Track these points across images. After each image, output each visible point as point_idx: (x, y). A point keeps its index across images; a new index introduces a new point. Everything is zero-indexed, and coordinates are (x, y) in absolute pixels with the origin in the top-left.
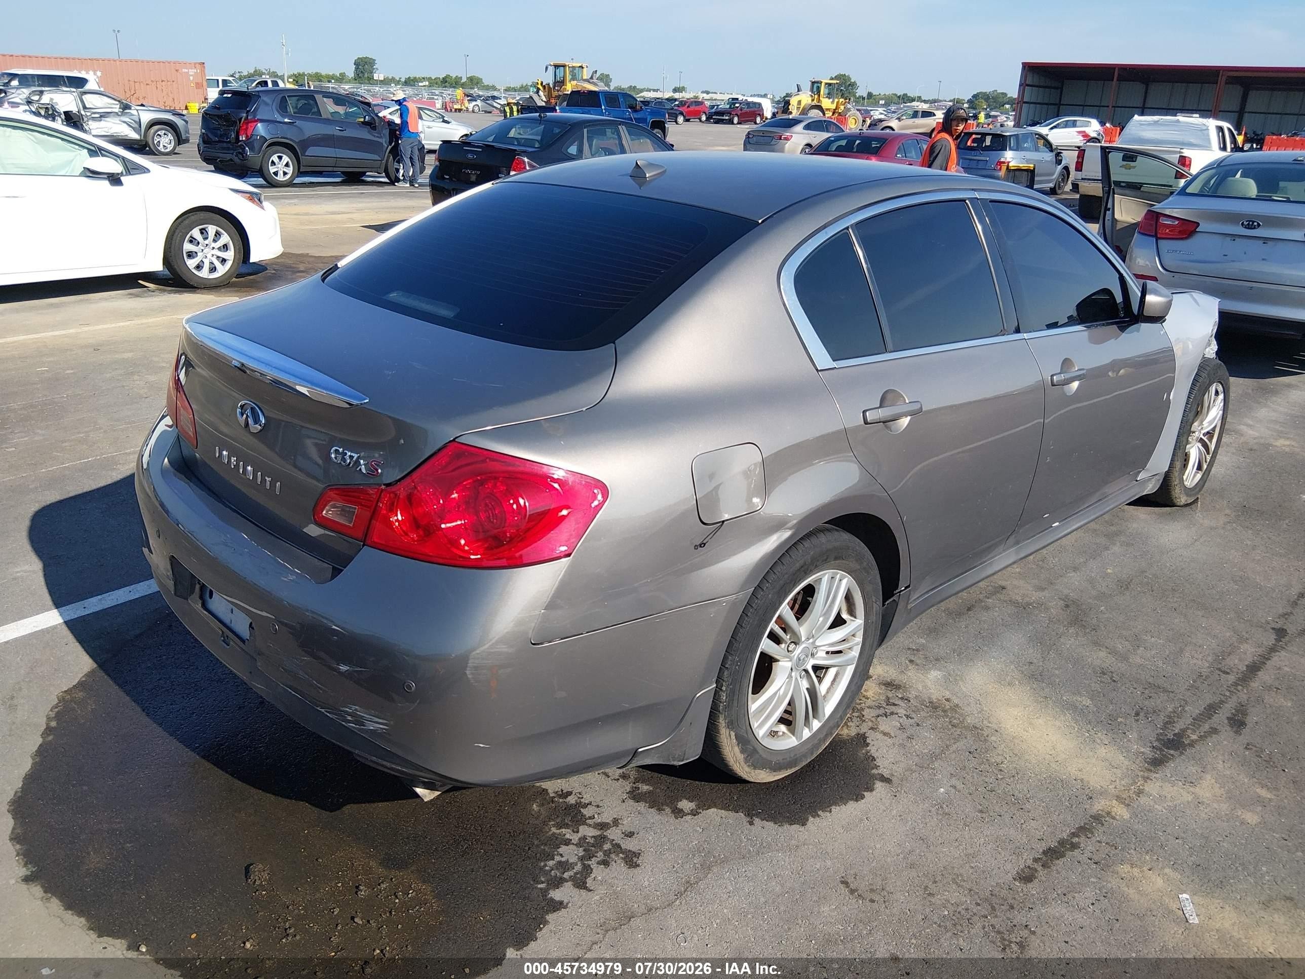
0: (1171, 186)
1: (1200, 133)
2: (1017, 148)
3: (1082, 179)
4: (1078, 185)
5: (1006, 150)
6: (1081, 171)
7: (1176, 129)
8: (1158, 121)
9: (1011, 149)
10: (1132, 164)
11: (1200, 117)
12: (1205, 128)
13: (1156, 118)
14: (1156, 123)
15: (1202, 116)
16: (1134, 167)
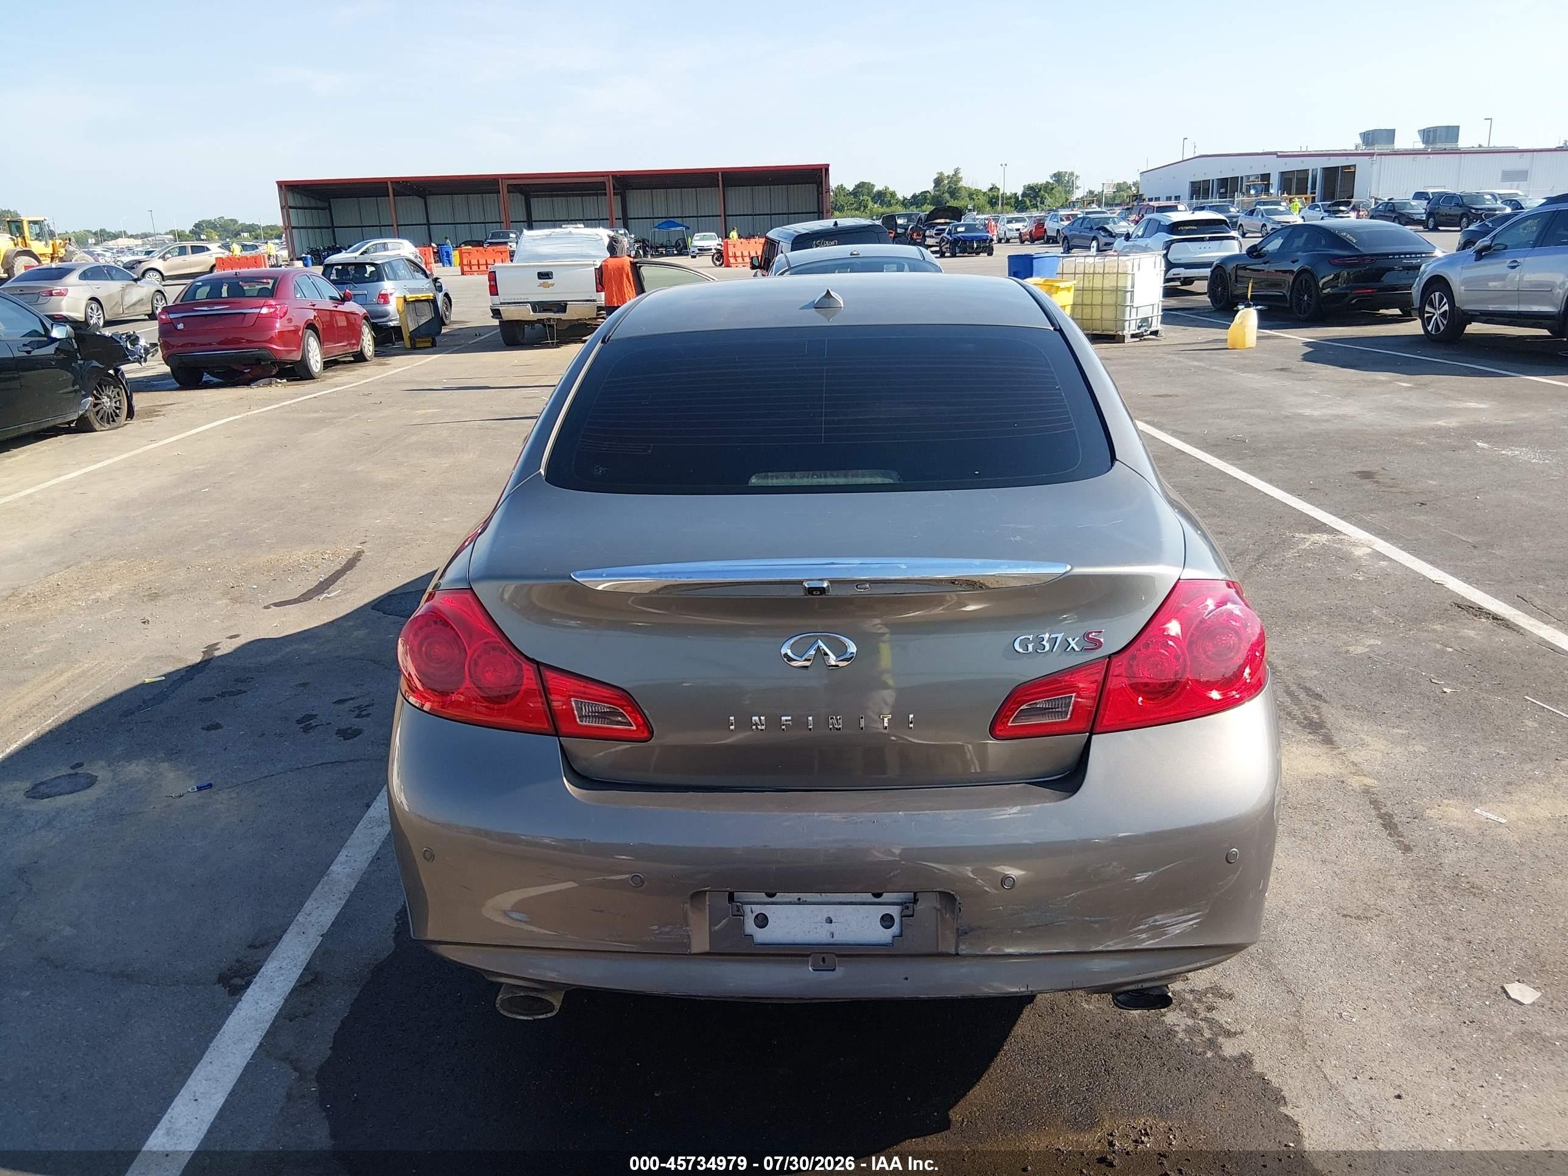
0: (594, 301)
1: (595, 243)
2: (396, 278)
3: (501, 303)
4: (499, 310)
5: (383, 280)
6: (497, 294)
7: (571, 241)
8: (550, 235)
9: (388, 279)
10: (549, 281)
11: (585, 227)
12: (599, 238)
13: (547, 231)
14: (548, 236)
15: (586, 226)
16: (553, 285)
